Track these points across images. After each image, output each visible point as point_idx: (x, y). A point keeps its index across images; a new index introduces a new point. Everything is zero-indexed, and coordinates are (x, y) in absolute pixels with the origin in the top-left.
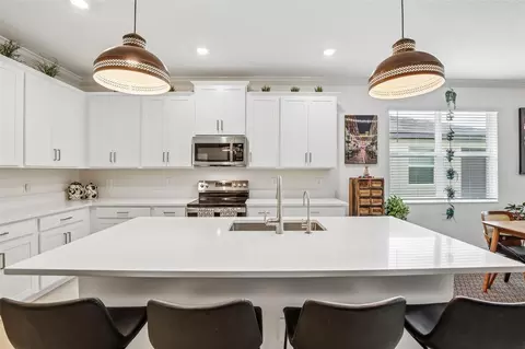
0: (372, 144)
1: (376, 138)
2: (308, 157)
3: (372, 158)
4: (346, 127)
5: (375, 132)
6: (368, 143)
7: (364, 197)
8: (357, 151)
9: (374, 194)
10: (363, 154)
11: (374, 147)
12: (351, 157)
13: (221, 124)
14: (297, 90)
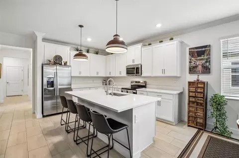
0: (206, 62)
1: (209, 58)
2: (164, 71)
3: (207, 70)
4: (190, 54)
5: (209, 54)
6: (204, 62)
7: (192, 92)
8: (196, 67)
9: (199, 91)
10: (200, 68)
11: (208, 64)
12: (192, 70)
13: (133, 61)
14: (162, 42)
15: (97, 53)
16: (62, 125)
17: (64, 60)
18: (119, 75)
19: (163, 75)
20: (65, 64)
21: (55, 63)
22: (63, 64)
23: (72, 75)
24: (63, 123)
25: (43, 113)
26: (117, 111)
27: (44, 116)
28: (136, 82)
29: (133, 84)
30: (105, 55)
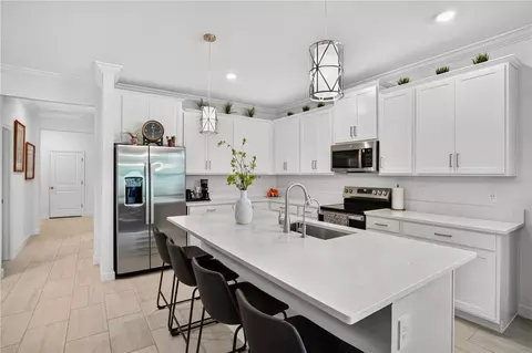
13: (353, 131)
14: (445, 70)
15: (251, 114)
16: (160, 308)
17: (168, 134)
18: (310, 171)
19: (452, 172)
20: (171, 142)
21: (147, 141)
22: (165, 142)
23: (189, 172)
24: (162, 303)
25: (115, 269)
26: (347, 318)
27: (118, 276)
28: (360, 191)
29: (349, 196)
30: (272, 119)
